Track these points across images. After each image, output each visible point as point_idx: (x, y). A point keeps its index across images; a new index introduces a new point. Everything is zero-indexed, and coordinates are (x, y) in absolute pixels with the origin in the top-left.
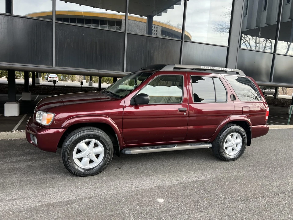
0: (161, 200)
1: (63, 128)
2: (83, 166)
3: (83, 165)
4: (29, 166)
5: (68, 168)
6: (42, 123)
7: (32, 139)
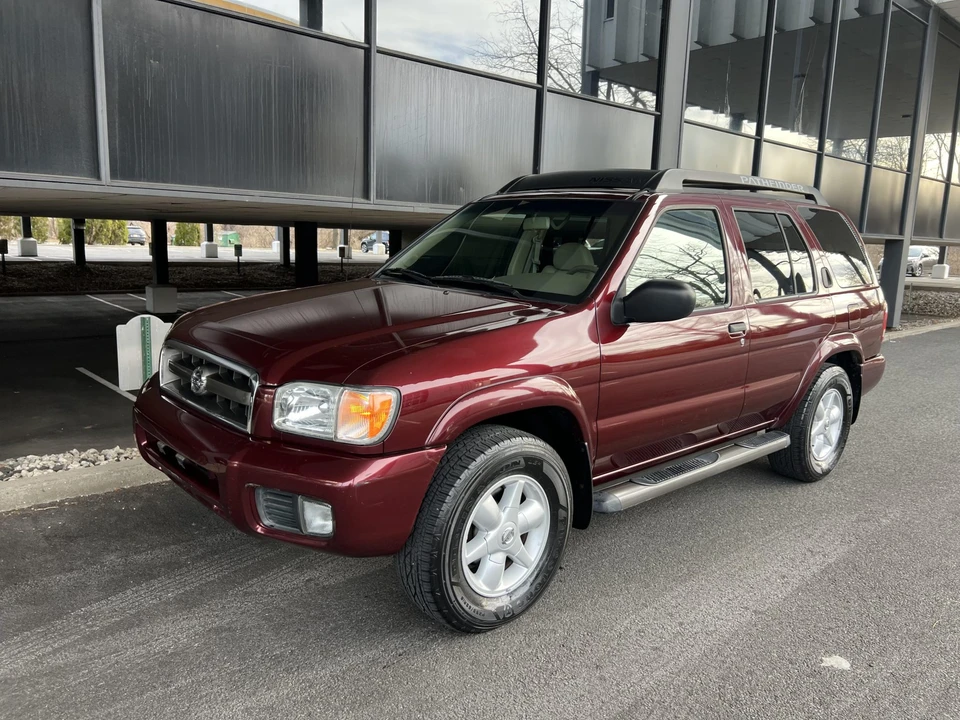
0: (840, 663)
1: (434, 445)
2: (488, 589)
3: (488, 585)
4: (218, 631)
5: (448, 608)
6: (336, 437)
7: (262, 511)
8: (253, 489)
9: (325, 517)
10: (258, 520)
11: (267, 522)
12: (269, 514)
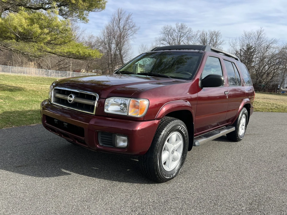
6: (128, 114)
7: (99, 141)
8: (98, 132)
9: (124, 141)
10: (98, 144)
11: (101, 144)
12: (102, 141)
